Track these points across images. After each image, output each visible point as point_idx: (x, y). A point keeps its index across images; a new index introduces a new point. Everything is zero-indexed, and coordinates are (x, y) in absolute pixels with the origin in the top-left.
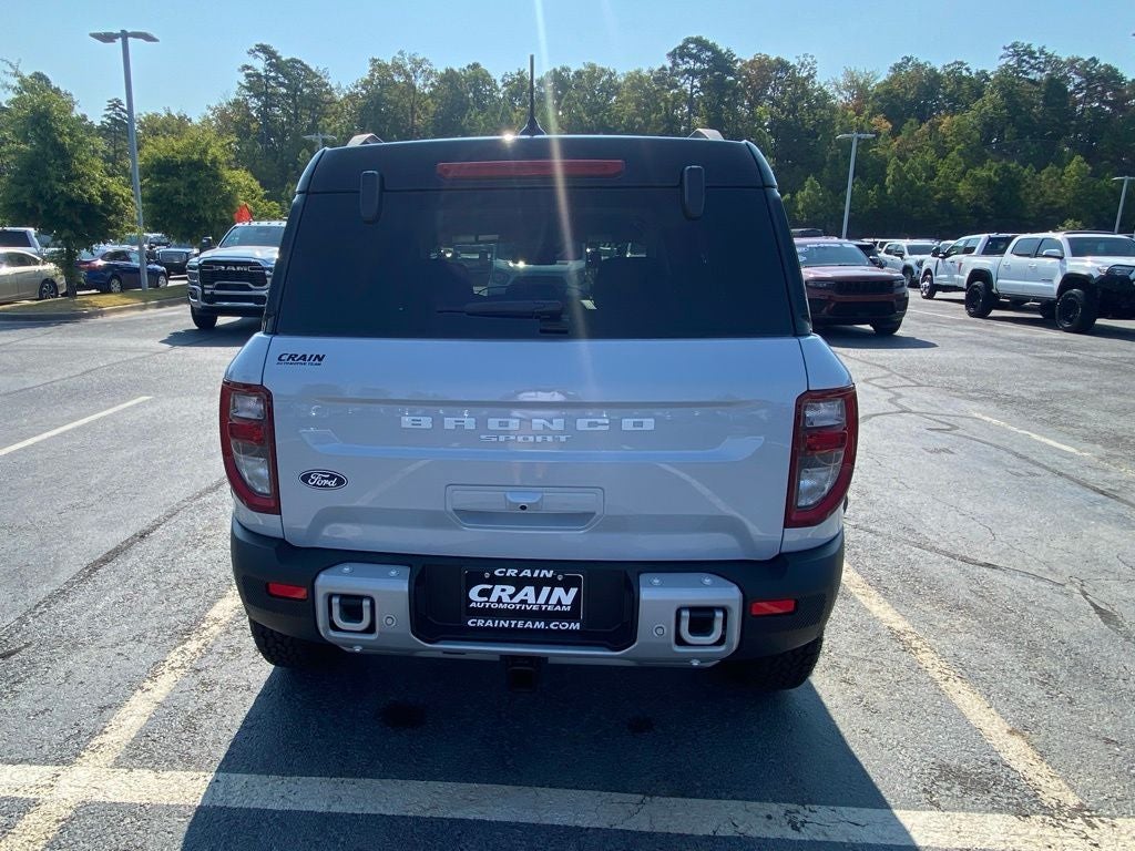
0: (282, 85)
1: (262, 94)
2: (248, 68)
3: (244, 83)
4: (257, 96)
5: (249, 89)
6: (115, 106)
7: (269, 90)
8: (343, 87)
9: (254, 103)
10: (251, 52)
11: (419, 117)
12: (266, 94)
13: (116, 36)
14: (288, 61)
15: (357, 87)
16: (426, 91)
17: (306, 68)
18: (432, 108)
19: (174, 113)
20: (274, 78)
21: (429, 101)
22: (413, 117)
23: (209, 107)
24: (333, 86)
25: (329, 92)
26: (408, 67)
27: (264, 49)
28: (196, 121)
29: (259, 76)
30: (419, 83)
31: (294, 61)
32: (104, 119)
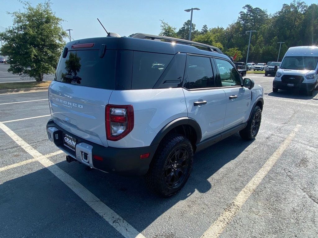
0: (251, 16)
1: (245, 19)
2: (242, 12)
3: (240, 17)
4: (243, 20)
5: (241, 18)
6: (205, 27)
7: (247, 18)
8: (272, 14)
9: (242, 22)
10: (244, 8)
11: (297, 22)
12: (246, 19)
13: (190, 10)
14: (255, 9)
15: (276, 14)
16: (302, 12)
17: (260, 10)
18: (304, 18)
19: (220, 27)
20: (250, 14)
21: (303, 16)
22: (295, 22)
23: (229, 25)
24: (269, 15)
25: (267, 17)
26: (296, 6)
27: (248, 6)
28: (225, 29)
29: (245, 14)
30: (300, 10)
31: (257, 8)
32: (202, 31)
